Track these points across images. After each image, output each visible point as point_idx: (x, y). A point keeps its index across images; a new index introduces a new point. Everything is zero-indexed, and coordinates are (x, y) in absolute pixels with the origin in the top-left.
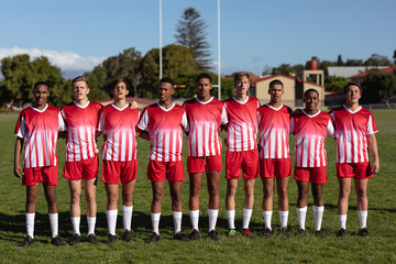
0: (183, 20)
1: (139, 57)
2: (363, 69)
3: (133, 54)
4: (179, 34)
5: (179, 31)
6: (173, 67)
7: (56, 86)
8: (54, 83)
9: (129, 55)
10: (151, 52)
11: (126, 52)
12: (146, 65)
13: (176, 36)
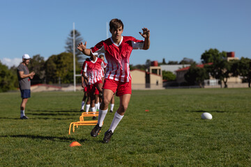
0: (70, 37)
1: (43, 60)
2: (181, 66)
3: (39, 59)
4: (67, 46)
5: (68, 44)
6: (65, 66)
7: (6, 77)
8: (4, 75)
9: (36, 59)
10: (51, 57)
11: (35, 57)
12: (48, 65)
13: (66, 47)
